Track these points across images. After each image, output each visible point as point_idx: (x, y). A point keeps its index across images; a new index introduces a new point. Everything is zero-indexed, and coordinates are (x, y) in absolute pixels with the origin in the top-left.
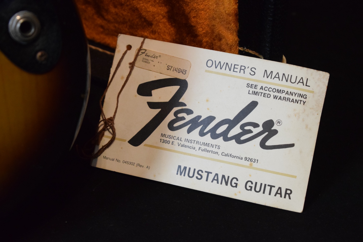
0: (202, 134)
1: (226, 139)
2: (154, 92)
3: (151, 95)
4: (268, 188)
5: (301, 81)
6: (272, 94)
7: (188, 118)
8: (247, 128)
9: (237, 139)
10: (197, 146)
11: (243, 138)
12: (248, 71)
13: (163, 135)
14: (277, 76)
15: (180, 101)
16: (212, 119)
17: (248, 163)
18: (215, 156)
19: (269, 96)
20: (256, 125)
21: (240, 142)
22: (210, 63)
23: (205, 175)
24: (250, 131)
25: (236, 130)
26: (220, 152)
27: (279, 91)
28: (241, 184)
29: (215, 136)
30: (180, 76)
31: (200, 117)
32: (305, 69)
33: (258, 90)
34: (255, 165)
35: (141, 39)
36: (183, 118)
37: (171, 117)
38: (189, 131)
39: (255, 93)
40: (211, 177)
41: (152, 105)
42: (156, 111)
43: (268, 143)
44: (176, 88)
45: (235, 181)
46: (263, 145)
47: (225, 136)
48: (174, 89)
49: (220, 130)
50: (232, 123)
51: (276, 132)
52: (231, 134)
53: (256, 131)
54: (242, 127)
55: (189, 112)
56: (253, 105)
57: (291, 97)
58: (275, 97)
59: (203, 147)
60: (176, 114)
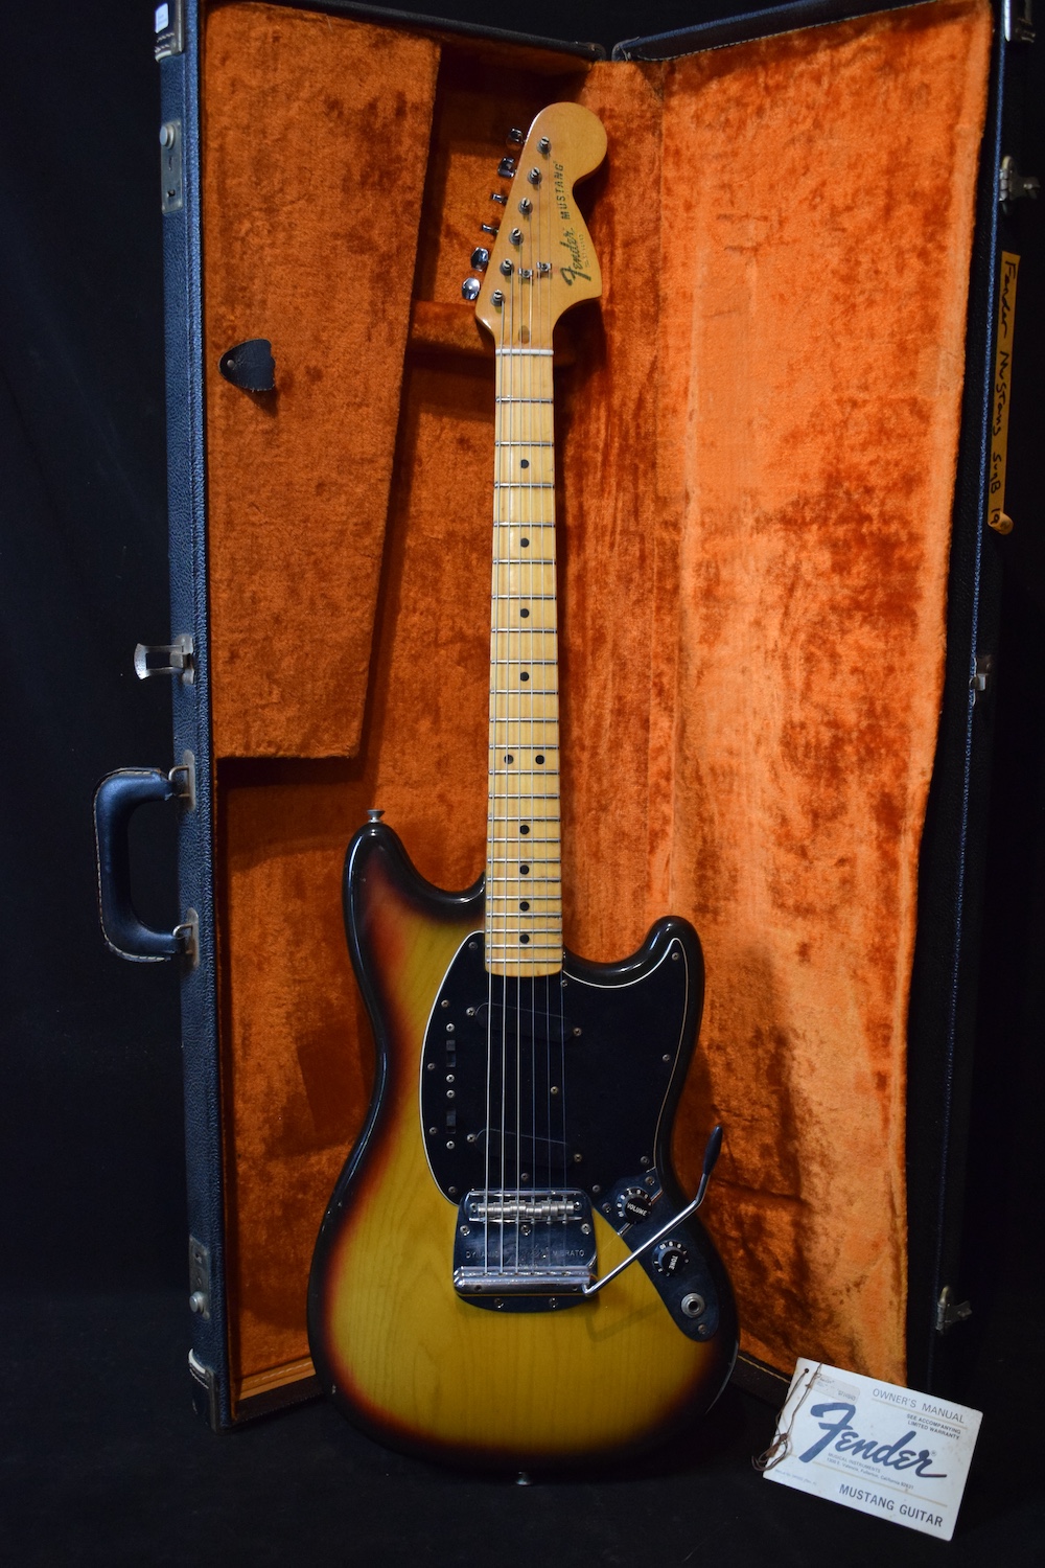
0: (865, 1457)
1: (886, 1464)
2: (825, 1414)
3: (822, 1416)
4: (920, 1514)
5: (956, 1417)
6: (929, 1426)
7: (854, 1441)
8: (905, 1455)
9: (896, 1464)
10: (860, 1468)
11: (901, 1464)
12: (909, 1403)
13: (830, 1455)
14: (935, 1410)
15: (849, 1424)
16: (874, 1444)
17: (904, 1488)
18: (875, 1479)
19: (926, 1428)
20: (913, 1454)
21: (898, 1468)
22: (876, 1393)
23: (865, 1496)
24: (907, 1459)
25: (895, 1457)
26: (880, 1475)
27: (935, 1424)
28: (897, 1507)
29: (876, 1460)
30: (850, 1402)
31: (864, 1441)
32: (960, 1406)
33: (917, 1421)
34: (910, 1490)
35: (818, 1364)
36: (849, 1441)
37: (838, 1438)
38: (854, 1453)
39: (914, 1424)
40: (870, 1498)
41: (823, 1426)
42: (826, 1432)
43: (923, 1472)
44: (845, 1412)
45: (891, 1504)
46: (918, 1472)
47: (885, 1460)
48: (841, 1414)
49: (881, 1455)
50: (892, 1450)
51: (930, 1462)
52: (891, 1459)
53: (913, 1459)
54: (901, 1454)
55: (855, 1435)
56: (912, 1435)
57: (946, 1431)
58: (932, 1429)
59: (865, 1470)
60: (843, 1436)
